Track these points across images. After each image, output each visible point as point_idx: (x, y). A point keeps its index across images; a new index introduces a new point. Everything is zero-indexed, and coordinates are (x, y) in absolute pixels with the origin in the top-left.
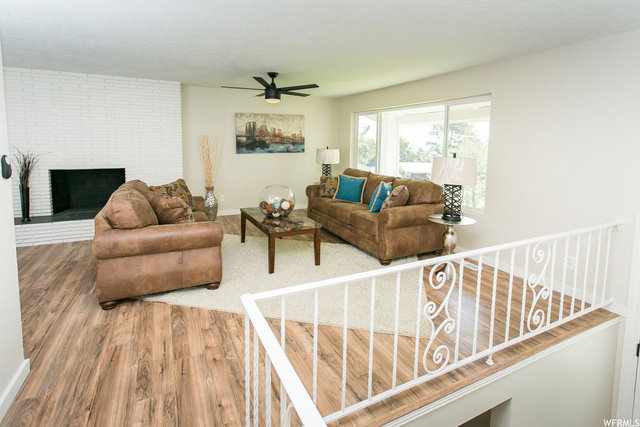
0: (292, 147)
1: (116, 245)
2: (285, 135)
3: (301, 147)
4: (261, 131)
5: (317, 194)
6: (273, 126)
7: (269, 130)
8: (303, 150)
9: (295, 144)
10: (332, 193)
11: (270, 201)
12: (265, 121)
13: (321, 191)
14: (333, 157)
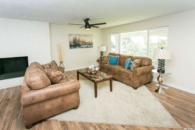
0: (89, 46)
2: (86, 42)
3: (92, 46)
4: (78, 40)
5: (101, 62)
6: (82, 39)
7: (81, 40)
8: (92, 47)
9: (90, 45)
10: (107, 62)
11: (90, 68)
12: (79, 37)
13: (103, 61)
14: (104, 49)
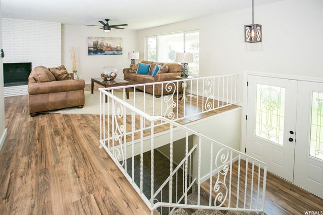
0: (116, 52)
1: (38, 89)
2: (113, 47)
3: (121, 52)
4: (101, 45)
5: (128, 72)
6: (106, 43)
7: (105, 44)
8: (122, 54)
9: (118, 51)
10: (135, 71)
11: (106, 73)
12: (103, 41)
13: (130, 71)
14: (136, 56)
